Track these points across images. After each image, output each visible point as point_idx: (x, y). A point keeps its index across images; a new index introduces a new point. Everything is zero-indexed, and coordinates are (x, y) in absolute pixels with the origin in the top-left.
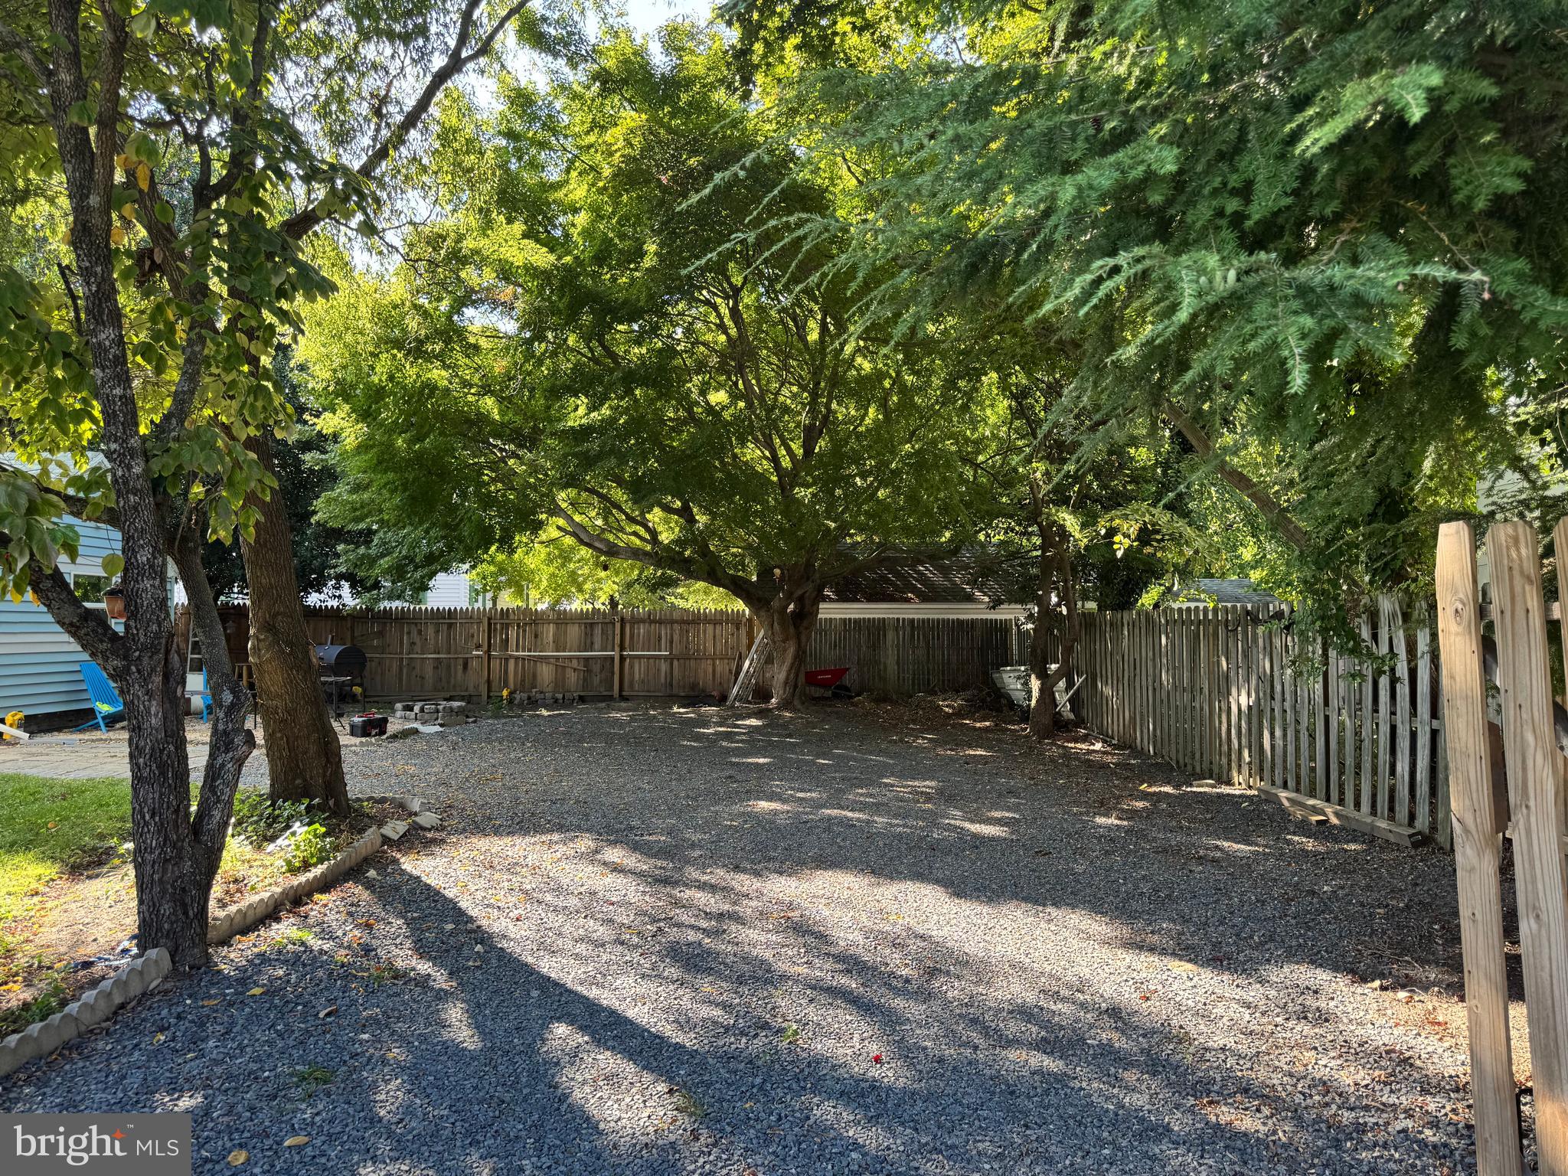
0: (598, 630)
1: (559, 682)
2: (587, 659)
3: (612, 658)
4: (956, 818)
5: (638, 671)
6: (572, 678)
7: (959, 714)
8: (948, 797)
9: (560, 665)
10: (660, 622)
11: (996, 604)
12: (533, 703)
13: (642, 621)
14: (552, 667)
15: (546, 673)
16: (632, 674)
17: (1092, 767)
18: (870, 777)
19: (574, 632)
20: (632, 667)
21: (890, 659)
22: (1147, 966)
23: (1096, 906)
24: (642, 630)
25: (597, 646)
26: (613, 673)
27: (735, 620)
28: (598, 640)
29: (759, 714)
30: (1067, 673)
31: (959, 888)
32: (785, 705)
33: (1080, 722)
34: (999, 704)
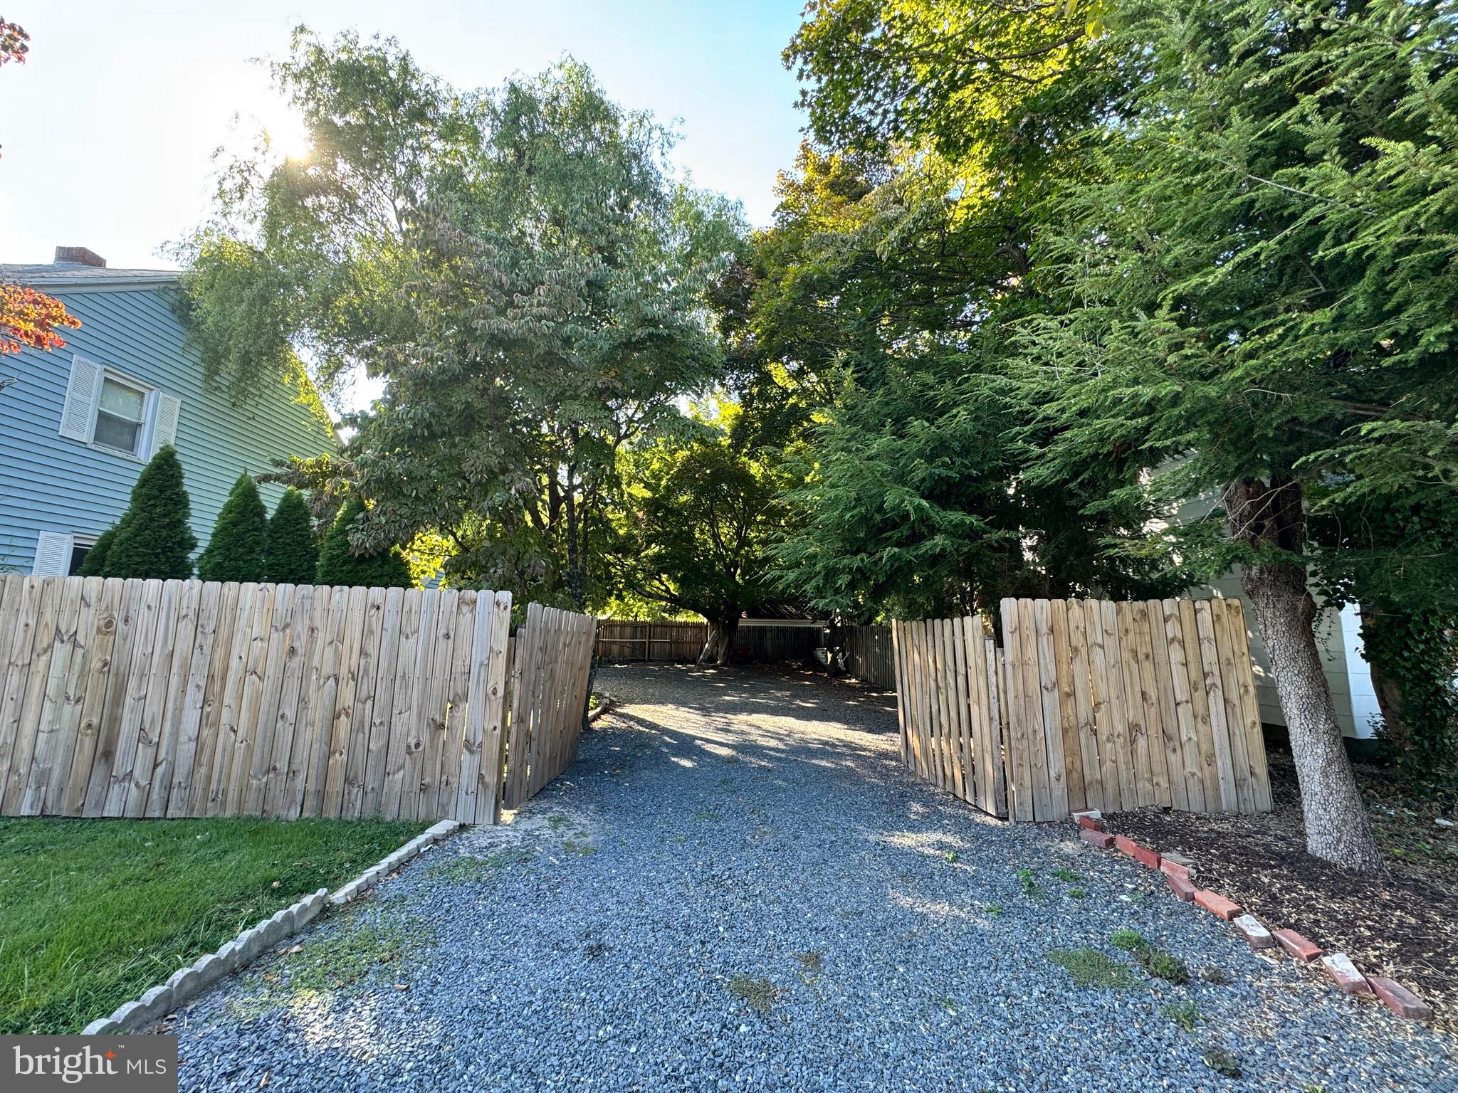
0: (639, 630)
1: (621, 653)
2: (634, 643)
3: (645, 642)
4: (798, 702)
5: (657, 649)
6: (627, 651)
7: (800, 668)
8: (794, 697)
9: (622, 645)
10: (667, 627)
11: (814, 621)
12: (611, 662)
13: (659, 626)
14: (618, 646)
15: (616, 649)
16: (654, 650)
17: (849, 687)
18: (766, 691)
19: (628, 631)
20: (654, 646)
21: (768, 645)
22: (850, 733)
23: (839, 721)
24: (658, 630)
25: (638, 637)
26: (645, 649)
27: (699, 626)
28: (639, 634)
29: (713, 668)
30: (842, 650)
31: (798, 718)
32: (723, 664)
33: (848, 671)
34: (817, 665)
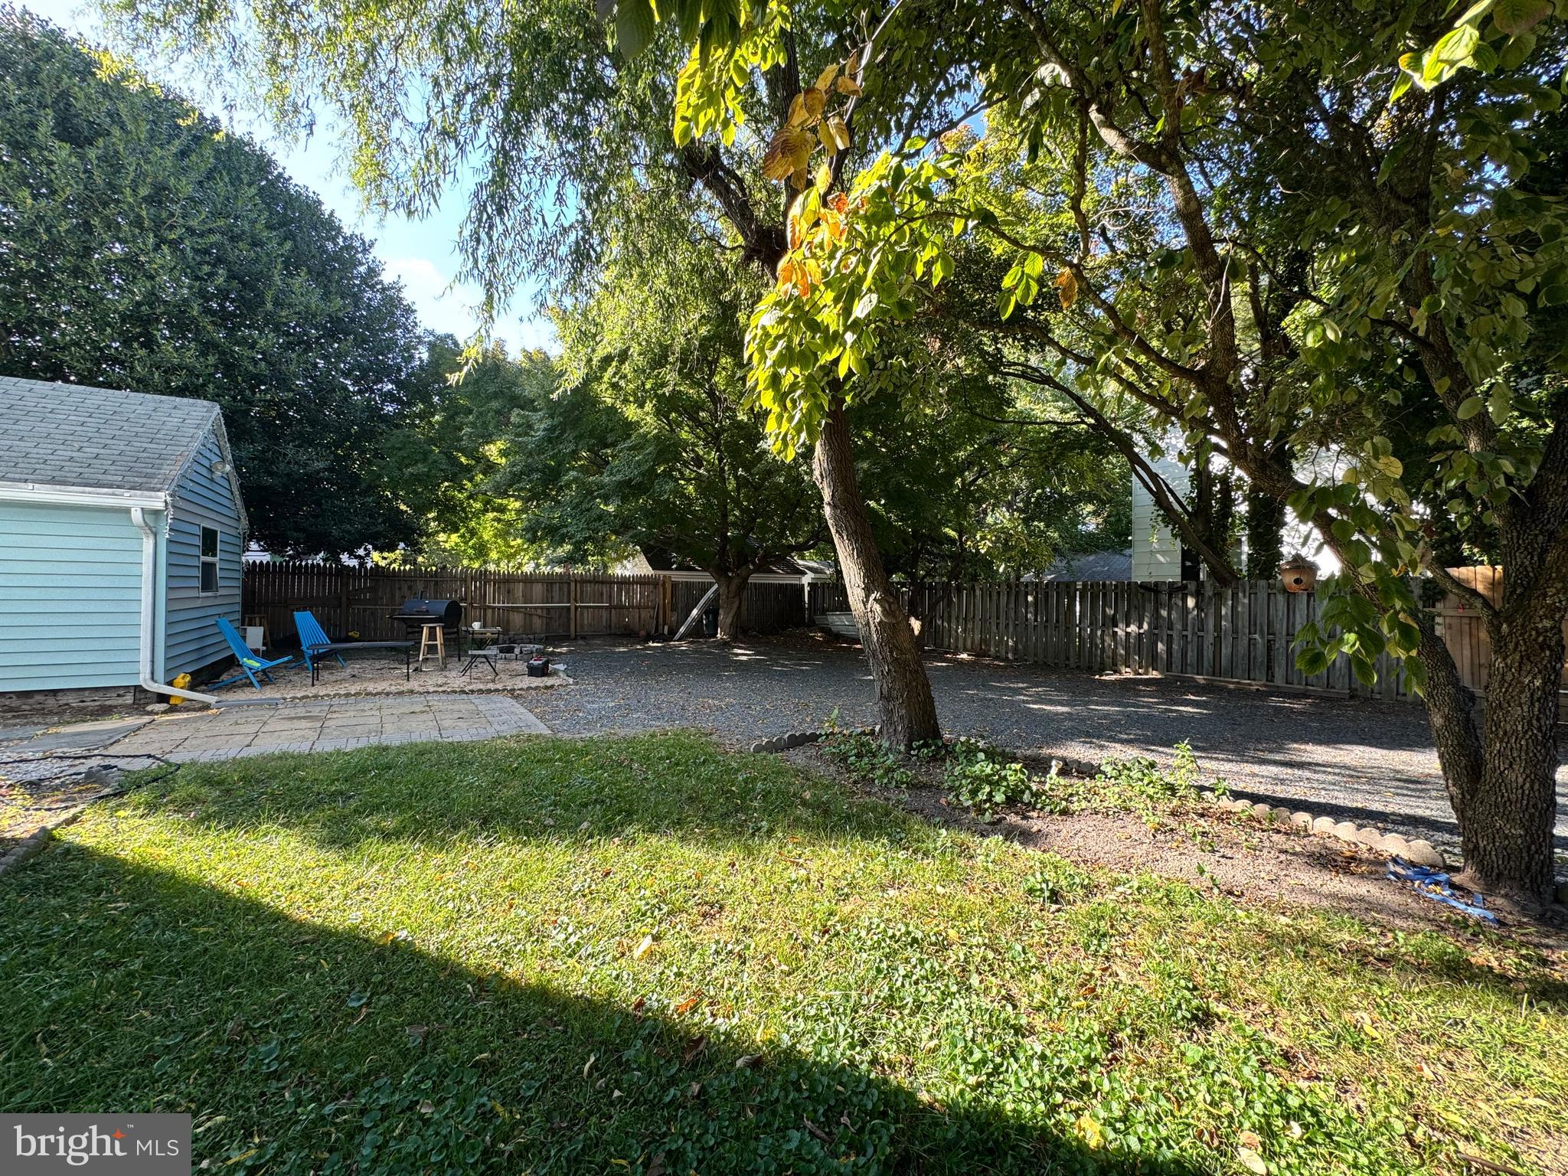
0: (556, 587)
1: (528, 626)
2: (548, 609)
3: (568, 608)
5: (587, 618)
6: (538, 623)
9: (528, 614)
10: (602, 583)
13: (589, 582)
14: (521, 616)
15: (517, 619)
16: (582, 619)
19: (538, 589)
20: (582, 614)
24: (589, 588)
25: (556, 598)
26: (569, 619)
28: (556, 595)
